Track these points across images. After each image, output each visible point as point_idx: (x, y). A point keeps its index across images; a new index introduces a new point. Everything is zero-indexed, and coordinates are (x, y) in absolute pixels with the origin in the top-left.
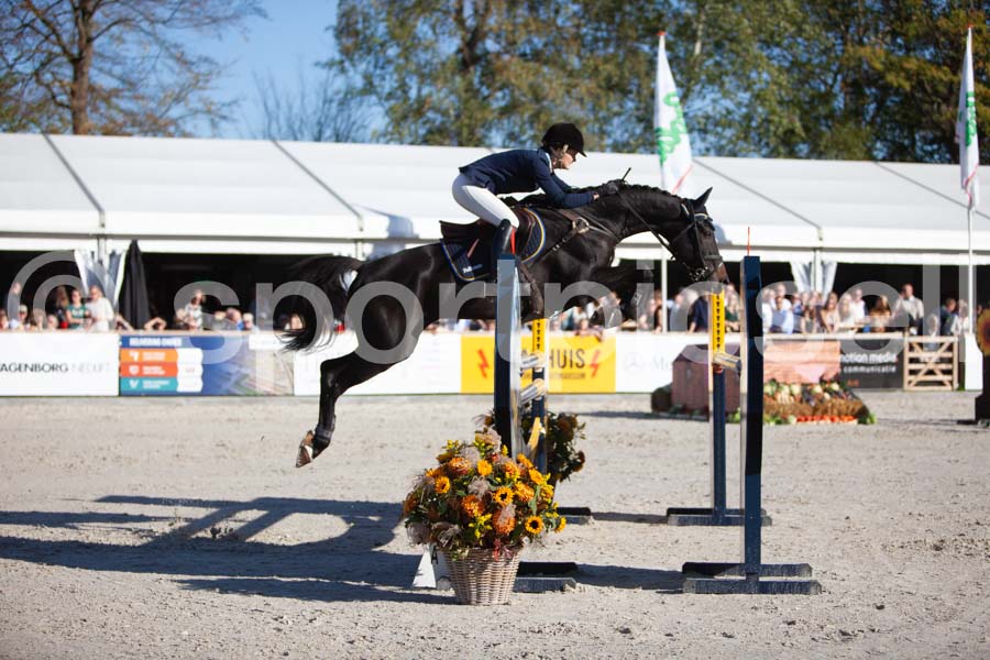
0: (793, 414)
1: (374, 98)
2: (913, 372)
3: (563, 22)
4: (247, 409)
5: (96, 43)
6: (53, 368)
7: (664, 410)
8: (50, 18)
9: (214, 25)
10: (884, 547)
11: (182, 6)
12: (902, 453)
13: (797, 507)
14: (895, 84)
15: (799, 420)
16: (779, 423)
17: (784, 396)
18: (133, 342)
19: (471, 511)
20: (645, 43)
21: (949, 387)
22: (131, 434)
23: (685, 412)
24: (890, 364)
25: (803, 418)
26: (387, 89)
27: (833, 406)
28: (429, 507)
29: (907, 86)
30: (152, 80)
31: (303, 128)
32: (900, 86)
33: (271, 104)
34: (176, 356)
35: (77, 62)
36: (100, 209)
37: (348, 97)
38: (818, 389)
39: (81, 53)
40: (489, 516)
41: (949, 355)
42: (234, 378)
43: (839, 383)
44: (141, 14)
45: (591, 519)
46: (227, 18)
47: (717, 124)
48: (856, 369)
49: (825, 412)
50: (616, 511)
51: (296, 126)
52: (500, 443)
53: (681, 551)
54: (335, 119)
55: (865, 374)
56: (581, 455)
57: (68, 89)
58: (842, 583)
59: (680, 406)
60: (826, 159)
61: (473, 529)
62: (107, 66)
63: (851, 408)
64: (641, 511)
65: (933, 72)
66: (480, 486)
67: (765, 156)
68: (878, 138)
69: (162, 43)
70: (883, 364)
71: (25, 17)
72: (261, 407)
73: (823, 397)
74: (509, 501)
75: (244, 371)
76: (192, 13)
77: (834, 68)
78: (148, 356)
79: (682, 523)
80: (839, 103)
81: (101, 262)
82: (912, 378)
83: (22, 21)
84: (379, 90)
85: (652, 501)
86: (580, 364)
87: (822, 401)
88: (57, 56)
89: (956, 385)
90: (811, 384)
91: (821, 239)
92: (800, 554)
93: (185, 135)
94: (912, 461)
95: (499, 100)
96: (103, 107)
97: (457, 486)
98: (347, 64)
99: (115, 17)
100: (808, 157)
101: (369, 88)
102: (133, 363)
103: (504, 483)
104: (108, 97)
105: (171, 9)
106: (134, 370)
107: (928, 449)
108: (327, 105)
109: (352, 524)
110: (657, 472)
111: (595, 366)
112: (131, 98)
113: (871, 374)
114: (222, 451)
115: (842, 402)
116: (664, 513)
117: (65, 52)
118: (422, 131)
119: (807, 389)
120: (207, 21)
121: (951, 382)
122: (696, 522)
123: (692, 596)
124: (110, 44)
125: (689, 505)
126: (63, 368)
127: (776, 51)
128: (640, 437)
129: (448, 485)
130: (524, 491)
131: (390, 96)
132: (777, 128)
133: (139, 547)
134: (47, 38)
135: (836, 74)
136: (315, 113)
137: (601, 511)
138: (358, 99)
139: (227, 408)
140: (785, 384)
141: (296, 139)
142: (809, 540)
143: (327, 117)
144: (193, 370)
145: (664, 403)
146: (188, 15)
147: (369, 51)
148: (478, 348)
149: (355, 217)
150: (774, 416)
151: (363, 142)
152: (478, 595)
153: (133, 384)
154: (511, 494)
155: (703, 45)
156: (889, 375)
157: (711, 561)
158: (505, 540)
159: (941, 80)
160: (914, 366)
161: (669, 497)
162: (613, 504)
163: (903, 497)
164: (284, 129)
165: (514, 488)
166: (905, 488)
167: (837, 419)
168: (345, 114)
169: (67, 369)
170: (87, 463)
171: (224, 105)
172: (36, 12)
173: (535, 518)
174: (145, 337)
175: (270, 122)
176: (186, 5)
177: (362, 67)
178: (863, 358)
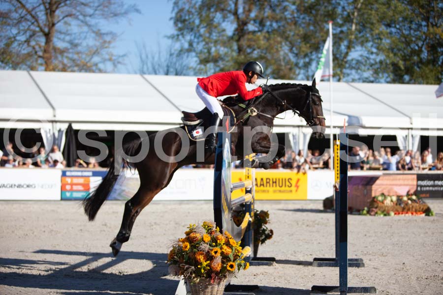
0: (392, 210)
1: (193, 54)
6: (28, 186)
8: (34, 14)
9: (115, 17)
10: (418, 278)
11: (99, 8)
13: (380, 258)
15: (395, 214)
16: (385, 215)
17: (388, 202)
18: (68, 174)
19: (200, 259)
22: (62, 219)
25: (397, 213)
26: (200, 49)
27: (412, 207)
28: (180, 258)
30: (84, 44)
31: (160, 68)
33: (144, 56)
34: (89, 181)
35: (47, 36)
36: (53, 108)
37: (181, 52)
38: (405, 199)
39: (49, 31)
40: (208, 262)
42: (118, 192)
43: (416, 195)
44: (79, 11)
45: (275, 263)
46: (121, 14)
48: (428, 188)
49: (409, 210)
50: (289, 259)
51: (157, 67)
52: (215, 226)
54: (175, 64)
55: (433, 190)
56: (271, 231)
57: (43, 48)
60: (418, 84)
61: (200, 269)
62: (62, 36)
63: (422, 208)
64: (302, 259)
66: (205, 247)
67: (388, 82)
69: (89, 26)
70: (441, 186)
71: (22, 12)
73: (408, 203)
74: (219, 255)
75: (123, 188)
76: (104, 11)
77: (423, 39)
78: (76, 181)
79: (320, 265)
80: (425, 55)
81: (54, 134)
83: (20, 15)
84: (196, 49)
85: (309, 254)
86: (290, 185)
87: (407, 204)
88: (38, 32)
90: (402, 196)
91: (411, 124)
92: (374, 282)
93: (100, 71)
96: (60, 58)
97: (193, 247)
98: (180, 37)
99: (67, 14)
100: (408, 83)
101: (191, 48)
102: (68, 184)
103: (216, 246)
104: (62, 52)
105: (93, 9)
106: (68, 187)
108: (171, 57)
109: (155, 265)
110: (317, 240)
111: (297, 186)
112: (74, 53)
113: (435, 191)
114: (105, 228)
115: (417, 205)
116: (312, 260)
117: (42, 30)
119: (399, 198)
120: (112, 15)
122: (326, 265)
125: (327, 256)
126: (33, 186)
127: (393, 30)
128: (314, 222)
129: (189, 247)
131: (201, 52)
133: (46, 276)
134: (33, 23)
135: (424, 41)
136: (165, 61)
137: (281, 259)
138: (186, 54)
139: (114, 206)
140: (389, 196)
141: (156, 73)
142: (381, 274)
143: (171, 63)
145: (328, 204)
146: (102, 12)
147: (192, 30)
148: (239, 177)
150: (383, 212)
153: (68, 194)
154: (219, 251)
155: (356, 26)
157: (328, 285)
158: (217, 273)
162: (288, 256)
163: (436, 253)
164: (151, 69)
165: (221, 248)
166: (438, 249)
167: (414, 214)
168: (180, 61)
169: (35, 187)
170: (35, 233)
171: (120, 56)
172: (27, 10)
173: (231, 263)
174: (74, 171)
175: (143, 65)
176: (101, 7)
177: (188, 38)
178: (431, 183)
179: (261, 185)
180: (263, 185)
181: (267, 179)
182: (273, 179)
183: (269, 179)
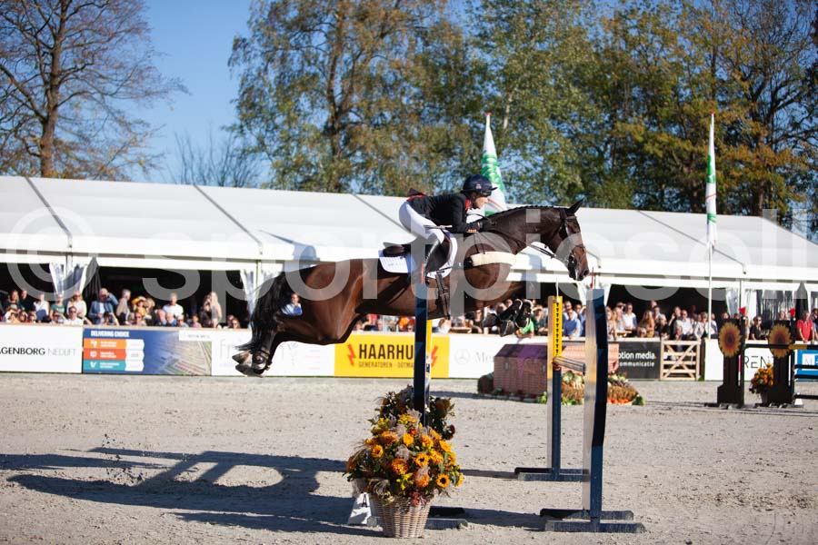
1: (264, 154)
2: (666, 367)
3: (408, 101)
4: (179, 385)
5: (60, 108)
6: (34, 351)
7: (487, 393)
8: (27, 90)
11: (126, 83)
12: (671, 428)
14: (651, 152)
16: (574, 403)
17: (577, 384)
18: (93, 333)
19: (398, 470)
20: (467, 118)
21: (693, 379)
23: (503, 394)
24: (650, 360)
26: (275, 148)
27: (613, 391)
28: (367, 467)
29: (660, 154)
30: (101, 136)
31: (211, 175)
32: (655, 154)
33: (187, 156)
34: (125, 345)
35: (46, 123)
37: (245, 152)
39: (48, 116)
40: (411, 474)
41: (693, 354)
42: (167, 362)
43: (617, 375)
44: (95, 88)
46: (157, 92)
47: (520, 178)
48: (626, 364)
50: (477, 469)
51: (205, 174)
53: (533, 499)
54: (234, 170)
55: (632, 367)
56: (452, 428)
57: (38, 142)
58: (657, 525)
59: (500, 390)
60: (599, 207)
61: (399, 484)
62: (67, 125)
63: (627, 393)
64: (495, 469)
65: (679, 144)
68: (636, 192)
69: (109, 110)
70: (645, 360)
71: (8, 88)
72: (187, 384)
74: (425, 464)
75: (175, 357)
76: (131, 87)
77: (606, 139)
78: (105, 344)
79: (528, 479)
80: (609, 164)
82: (666, 371)
83: (6, 91)
84: (269, 148)
85: (501, 462)
88: (33, 117)
89: (698, 377)
91: (600, 267)
93: (125, 179)
94: (680, 433)
95: (358, 158)
96: (64, 156)
97: (388, 452)
98: (245, 128)
99: (76, 91)
101: (262, 145)
102: (93, 350)
103: (421, 450)
104: (70, 148)
105: (117, 85)
106: (93, 354)
107: (689, 425)
108: (229, 159)
110: (496, 440)
111: (433, 358)
112: (85, 150)
113: (636, 367)
114: (171, 417)
115: (620, 389)
116: (513, 471)
117: (37, 114)
118: (300, 179)
120: (143, 94)
121: (694, 374)
122: (543, 479)
123: (552, 534)
124: (72, 109)
126: (42, 351)
128: (475, 412)
129: (382, 451)
130: (436, 456)
131: (277, 153)
132: (564, 183)
134: (24, 104)
135: (607, 143)
136: (220, 164)
138: (253, 155)
139: (162, 384)
140: (578, 375)
141: (205, 184)
143: (228, 167)
144: (137, 355)
145: (487, 387)
146: (129, 90)
147: (263, 119)
149: (256, 244)
150: (570, 399)
151: (255, 187)
152: (401, 532)
153: (93, 365)
154: (427, 458)
155: (510, 121)
156: (648, 368)
158: (422, 491)
159: (685, 150)
160: (668, 363)
161: (511, 460)
162: (473, 464)
164: (197, 177)
165: (429, 454)
167: (616, 401)
168: (243, 165)
169: (44, 353)
171: (153, 157)
172: (16, 84)
173: (443, 476)
174: (101, 329)
175: (186, 170)
176: (128, 82)
177: (256, 131)
178: (630, 356)
179: (380, 355)
180: (384, 355)
181: (389, 346)
182: (398, 346)
183: (393, 347)
